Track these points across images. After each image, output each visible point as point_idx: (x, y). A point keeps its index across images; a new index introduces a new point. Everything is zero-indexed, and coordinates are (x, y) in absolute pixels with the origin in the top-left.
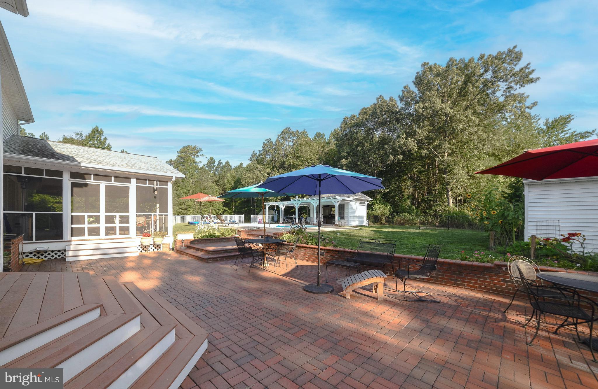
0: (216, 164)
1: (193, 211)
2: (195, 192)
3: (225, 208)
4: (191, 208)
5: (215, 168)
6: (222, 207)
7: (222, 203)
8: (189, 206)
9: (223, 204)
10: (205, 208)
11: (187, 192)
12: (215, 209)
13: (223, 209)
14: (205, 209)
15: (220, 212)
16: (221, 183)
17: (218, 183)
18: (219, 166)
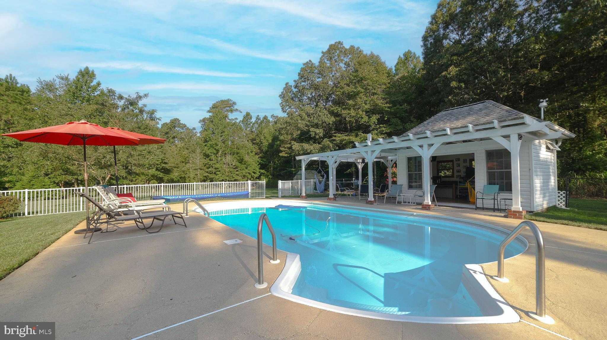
0: (253, 120)
1: (223, 174)
2: (225, 152)
3: (262, 171)
4: (220, 171)
5: (252, 124)
6: (258, 169)
7: (258, 165)
8: (218, 169)
9: (260, 165)
10: (237, 171)
11: (215, 152)
12: (249, 172)
13: (259, 172)
14: (237, 173)
15: (256, 175)
16: (258, 141)
17: (254, 142)
18: (256, 122)
